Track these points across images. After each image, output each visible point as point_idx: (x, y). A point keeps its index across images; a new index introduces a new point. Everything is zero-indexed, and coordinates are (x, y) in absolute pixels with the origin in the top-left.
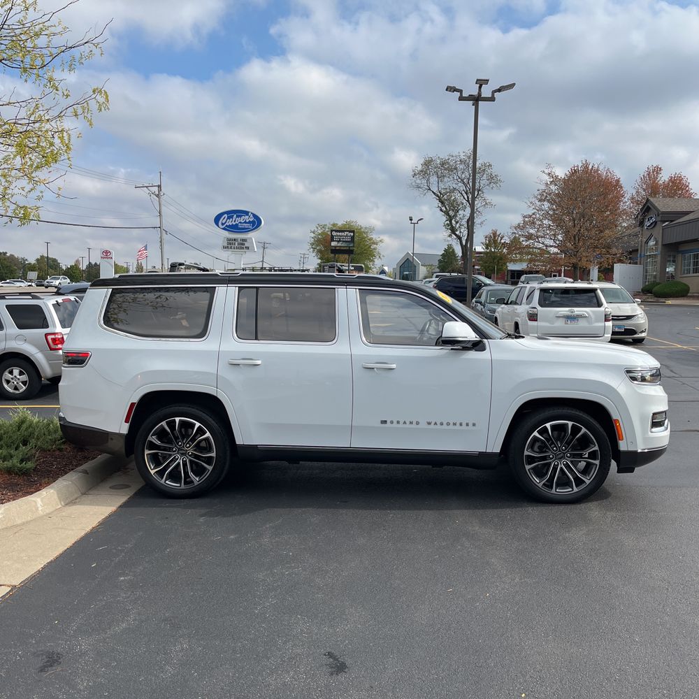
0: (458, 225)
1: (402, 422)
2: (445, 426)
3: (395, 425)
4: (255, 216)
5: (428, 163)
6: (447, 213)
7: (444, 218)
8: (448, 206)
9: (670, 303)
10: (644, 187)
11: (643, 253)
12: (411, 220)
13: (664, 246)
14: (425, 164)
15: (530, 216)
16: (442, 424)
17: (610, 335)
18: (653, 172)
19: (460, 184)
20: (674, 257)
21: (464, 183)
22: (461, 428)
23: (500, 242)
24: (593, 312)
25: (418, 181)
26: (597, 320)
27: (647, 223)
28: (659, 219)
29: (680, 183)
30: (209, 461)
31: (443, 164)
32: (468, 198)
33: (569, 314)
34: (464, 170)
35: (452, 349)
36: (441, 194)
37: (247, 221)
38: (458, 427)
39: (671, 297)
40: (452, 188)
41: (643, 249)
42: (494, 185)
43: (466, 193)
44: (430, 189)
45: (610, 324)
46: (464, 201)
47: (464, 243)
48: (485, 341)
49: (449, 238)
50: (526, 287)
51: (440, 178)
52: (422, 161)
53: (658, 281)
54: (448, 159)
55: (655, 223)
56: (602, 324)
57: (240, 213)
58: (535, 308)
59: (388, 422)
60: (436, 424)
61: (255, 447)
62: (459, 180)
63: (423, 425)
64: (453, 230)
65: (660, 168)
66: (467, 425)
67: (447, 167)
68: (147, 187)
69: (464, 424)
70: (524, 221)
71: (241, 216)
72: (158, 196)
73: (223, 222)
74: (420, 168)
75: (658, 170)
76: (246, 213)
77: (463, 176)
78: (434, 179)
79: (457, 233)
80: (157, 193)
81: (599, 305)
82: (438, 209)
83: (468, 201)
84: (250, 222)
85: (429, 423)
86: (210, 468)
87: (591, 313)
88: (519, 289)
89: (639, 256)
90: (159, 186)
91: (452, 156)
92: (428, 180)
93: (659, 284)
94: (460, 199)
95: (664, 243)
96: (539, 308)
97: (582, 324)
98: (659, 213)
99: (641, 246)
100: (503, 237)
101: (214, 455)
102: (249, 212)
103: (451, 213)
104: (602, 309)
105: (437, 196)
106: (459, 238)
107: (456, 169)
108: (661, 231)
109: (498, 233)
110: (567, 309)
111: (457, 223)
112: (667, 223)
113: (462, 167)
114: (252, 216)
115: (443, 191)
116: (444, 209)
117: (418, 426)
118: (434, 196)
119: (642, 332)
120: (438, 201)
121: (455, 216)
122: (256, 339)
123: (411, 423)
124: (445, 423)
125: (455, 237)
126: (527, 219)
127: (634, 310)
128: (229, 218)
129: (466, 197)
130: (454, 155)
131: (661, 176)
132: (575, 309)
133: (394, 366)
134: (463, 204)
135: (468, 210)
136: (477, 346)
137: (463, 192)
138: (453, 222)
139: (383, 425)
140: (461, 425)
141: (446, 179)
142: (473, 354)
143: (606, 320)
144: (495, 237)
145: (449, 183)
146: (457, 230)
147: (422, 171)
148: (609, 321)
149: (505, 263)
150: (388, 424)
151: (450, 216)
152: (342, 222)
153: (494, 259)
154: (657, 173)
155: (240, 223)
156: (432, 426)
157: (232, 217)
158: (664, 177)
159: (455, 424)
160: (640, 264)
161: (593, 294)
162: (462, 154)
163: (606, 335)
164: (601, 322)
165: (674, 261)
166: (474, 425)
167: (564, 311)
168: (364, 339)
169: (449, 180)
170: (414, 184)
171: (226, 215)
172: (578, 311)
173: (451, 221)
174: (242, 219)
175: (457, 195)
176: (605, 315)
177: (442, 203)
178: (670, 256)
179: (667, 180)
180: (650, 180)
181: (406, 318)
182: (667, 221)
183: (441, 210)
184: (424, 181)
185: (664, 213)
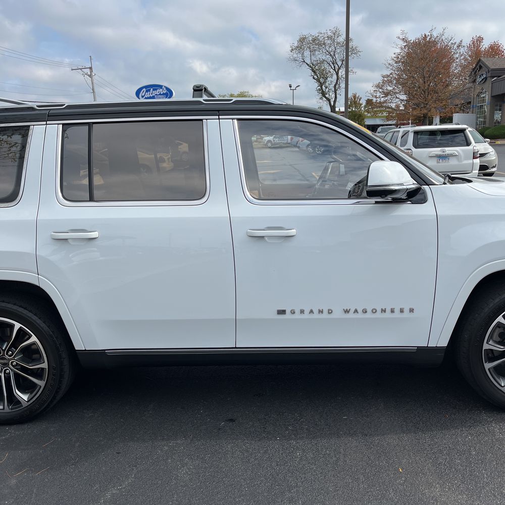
0: (327, 90)
1: (307, 311)
2: (369, 315)
3: (297, 316)
4: (168, 89)
5: (302, 40)
6: (318, 80)
7: (316, 85)
8: (320, 76)
9: (499, 143)
10: (470, 53)
11: (475, 105)
12: (291, 87)
13: (493, 97)
14: (300, 41)
15: (388, 76)
16: (365, 311)
17: (477, 171)
18: (477, 41)
19: (328, 56)
20: (501, 106)
21: (331, 55)
22: (393, 315)
23: (359, 103)
24: (463, 151)
25: (295, 55)
26: (466, 158)
27: (479, 80)
28: (489, 75)
29: (497, 49)
30: (39, 374)
31: (314, 40)
32: (334, 67)
33: (441, 153)
34: (331, 44)
35: (377, 203)
36: (313, 65)
37: (162, 93)
38: (388, 314)
39: (499, 138)
40: (321, 60)
41: (475, 100)
42: (355, 56)
43: (333, 64)
44: (304, 62)
45: (477, 161)
46: (332, 70)
47: (332, 103)
48: (426, 187)
49: (321, 101)
50: (399, 131)
51: (312, 52)
52: (298, 38)
53: (487, 125)
54: (318, 36)
55: (486, 78)
56: (471, 161)
57: (156, 87)
58: (410, 149)
59: (288, 312)
60: (356, 311)
61: (102, 353)
62: (327, 53)
63: (338, 313)
64: (324, 94)
65: (482, 38)
66: (402, 311)
67: (317, 43)
68: (81, 69)
69: (397, 310)
70: (383, 80)
71: (156, 90)
72: (90, 76)
73: (143, 95)
74: (296, 45)
75: (480, 39)
76: (161, 87)
77: (330, 49)
78: (307, 53)
79: (327, 96)
80: (89, 73)
81: (468, 144)
82: (312, 77)
83: (335, 70)
84: (163, 94)
85: (347, 311)
86: (41, 383)
87: (461, 152)
88: (391, 134)
89: (471, 107)
90: (91, 68)
91: (321, 33)
92: (303, 54)
93: (488, 128)
94: (329, 69)
95: (493, 95)
96: (414, 150)
97: (453, 162)
98: (489, 70)
99: (474, 99)
100: (361, 98)
101: (45, 365)
102: (162, 86)
103: (322, 80)
104: (470, 147)
105: (311, 67)
106: (329, 100)
107: (324, 44)
108: (490, 85)
109: (357, 96)
110: (439, 149)
111: (326, 88)
112: (495, 78)
113: (329, 42)
114: (165, 89)
115: (314, 63)
116: (316, 77)
117: (330, 316)
118: (308, 67)
119: (494, 167)
120: (311, 71)
121: (325, 82)
122: (91, 199)
123: (321, 312)
124: (369, 310)
125: (325, 99)
126: (385, 79)
127: (485, 149)
128: (147, 91)
129: (333, 67)
130: (323, 32)
131: (483, 44)
132: (447, 149)
133: (293, 232)
134: (330, 72)
135: (335, 77)
136: (415, 196)
137: (331, 63)
138: (324, 87)
139: (281, 317)
140: (392, 311)
141: (317, 53)
142: (409, 210)
143: (474, 158)
144: (355, 99)
145: (320, 56)
146: (326, 94)
147: (297, 47)
148: (477, 158)
149: (363, 119)
150: (288, 316)
151: (321, 83)
152: (238, 93)
153: (355, 116)
154: (480, 42)
155: (156, 95)
156: (351, 315)
157: (149, 90)
158: (485, 45)
159: (384, 311)
160: (473, 113)
161: (462, 134)
162: (329, 32)
163: (474, 172)
164: (470, 159)
165: (500, 110)
166: (412, 310)
167: (437, 151)
168: (248, 193)
169: (319, 53)
170: (291, 57)
171: (144, 89)
172: (449, 150)
173: (321, 87)
174: (157, 92)
175: (326, 66)
176: (474, 153)
177: (314, 72)
178: (497, 105)
179: (487, 47)
180: (474, 48)
181: (291, 165)
182: (495, 77)
183: (314, 78)
184: (300, 55)
185: (493, 70)
